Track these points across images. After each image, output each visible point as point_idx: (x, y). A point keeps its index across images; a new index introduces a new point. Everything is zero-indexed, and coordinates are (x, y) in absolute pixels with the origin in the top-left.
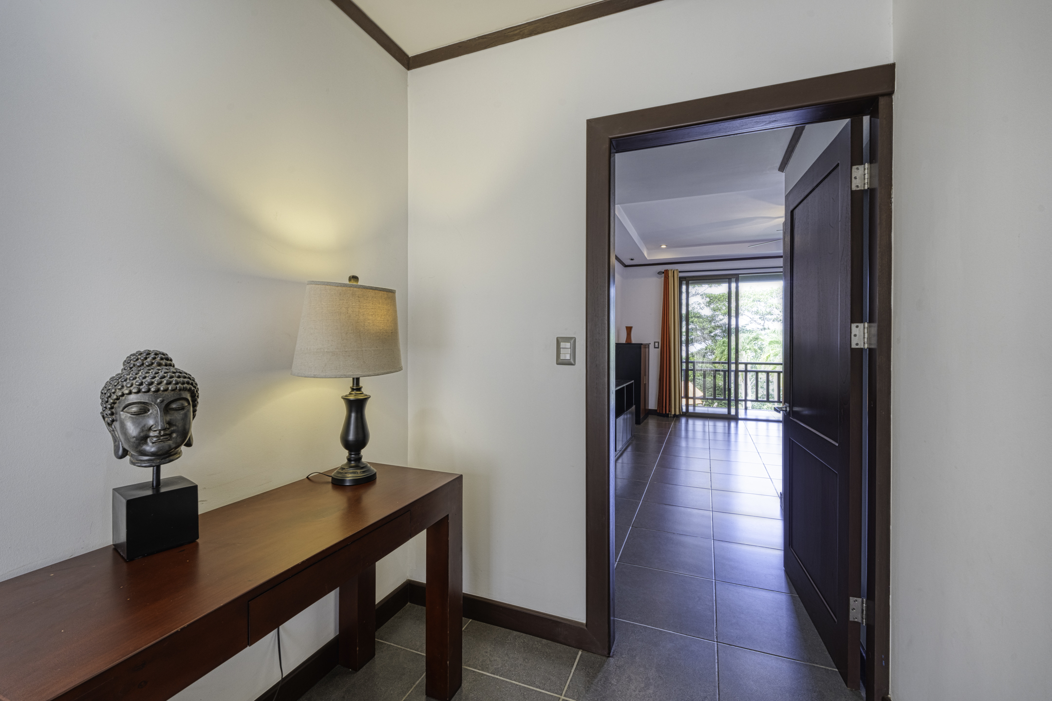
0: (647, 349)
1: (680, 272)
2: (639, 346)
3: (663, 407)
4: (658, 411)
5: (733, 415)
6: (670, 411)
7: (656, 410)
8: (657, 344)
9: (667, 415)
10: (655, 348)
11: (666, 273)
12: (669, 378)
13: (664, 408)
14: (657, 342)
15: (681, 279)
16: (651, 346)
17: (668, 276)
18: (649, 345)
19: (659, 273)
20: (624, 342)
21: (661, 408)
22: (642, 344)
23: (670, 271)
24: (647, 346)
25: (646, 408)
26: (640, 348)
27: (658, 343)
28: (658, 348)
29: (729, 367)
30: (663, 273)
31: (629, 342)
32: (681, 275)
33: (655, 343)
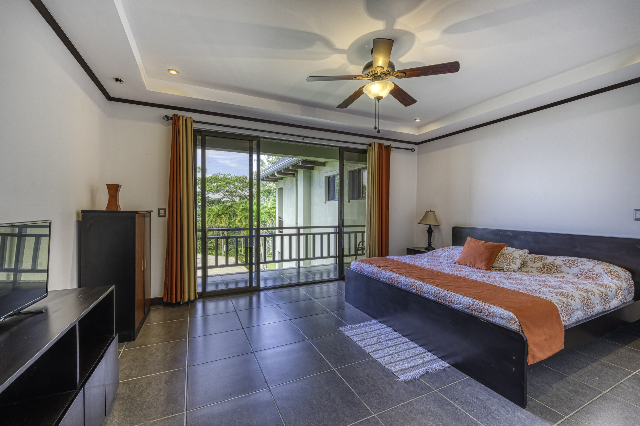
0: (147, 219)
1: (194, 121)
2: (132, 215)
3: (171, 294)
4: (165, 300)
5: (254, 287)
6: (182, 297)
7: (161, 299)
8: (162, 212)
9: (178, 304)
10: (159, 216)
11: (175, 119)
12: (181, 255)
13: (174, 296)
14: (162, 209)
15: (196, 132)
16: (154, 215)
17: (179, 124)
18: (150, 213)
19: (166, 118)
20: (105, 210)
21: (169, 295)
22: (136, 212)
23: (181, 117)
24: (147, 214)
25: (147, 297)
26: (134, 218)
27: (165, 210)
28: (164, 216)
29: (251, 233)
30: (172, 118)
31: (115, 209)
32: (196, 126)
33: (159, 210)
